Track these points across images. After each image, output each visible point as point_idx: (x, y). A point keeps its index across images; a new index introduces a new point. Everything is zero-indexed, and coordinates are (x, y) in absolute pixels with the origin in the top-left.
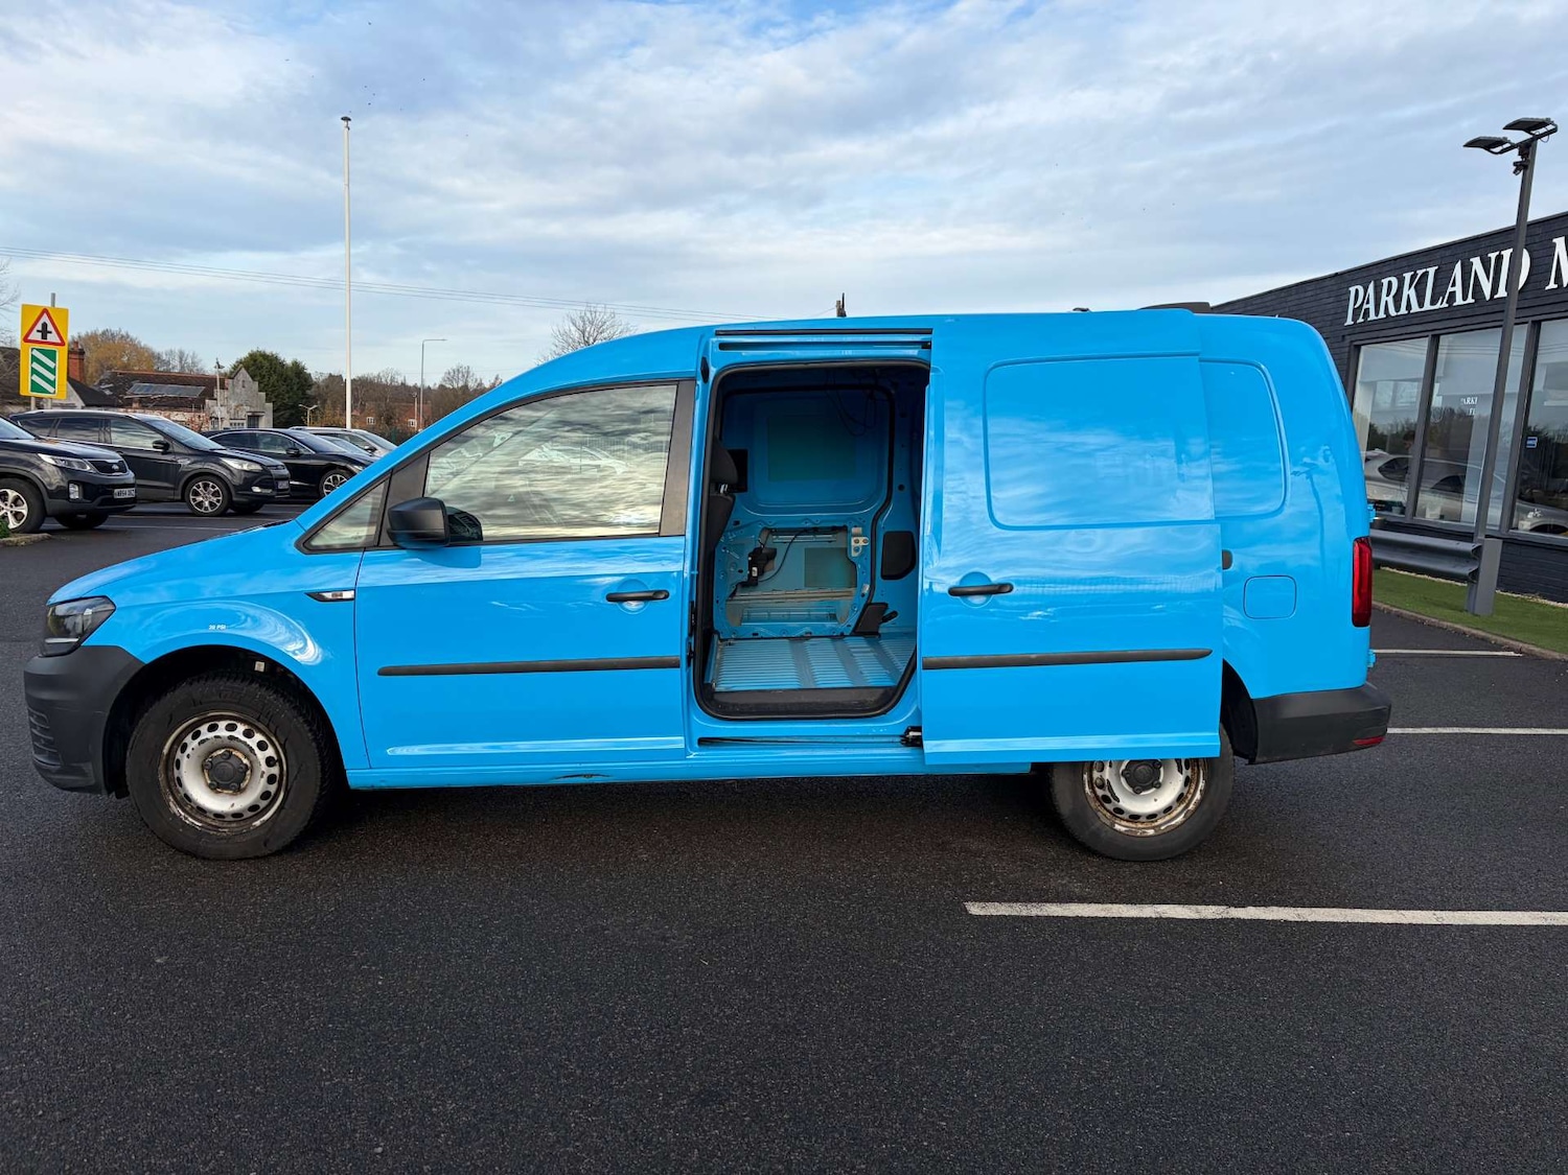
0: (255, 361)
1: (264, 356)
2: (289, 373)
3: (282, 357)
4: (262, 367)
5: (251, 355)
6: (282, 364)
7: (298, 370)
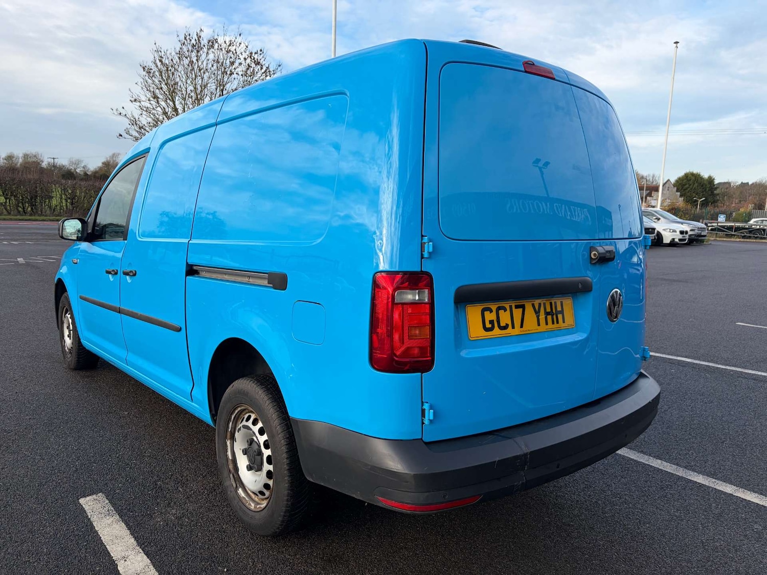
0: (687, 177)
1: (693, 174)
2: (705, 182)
3: (702, 174)
4: (690, 180)
5: (685, 174)
6: (702, 178)
7: (711, 180)
